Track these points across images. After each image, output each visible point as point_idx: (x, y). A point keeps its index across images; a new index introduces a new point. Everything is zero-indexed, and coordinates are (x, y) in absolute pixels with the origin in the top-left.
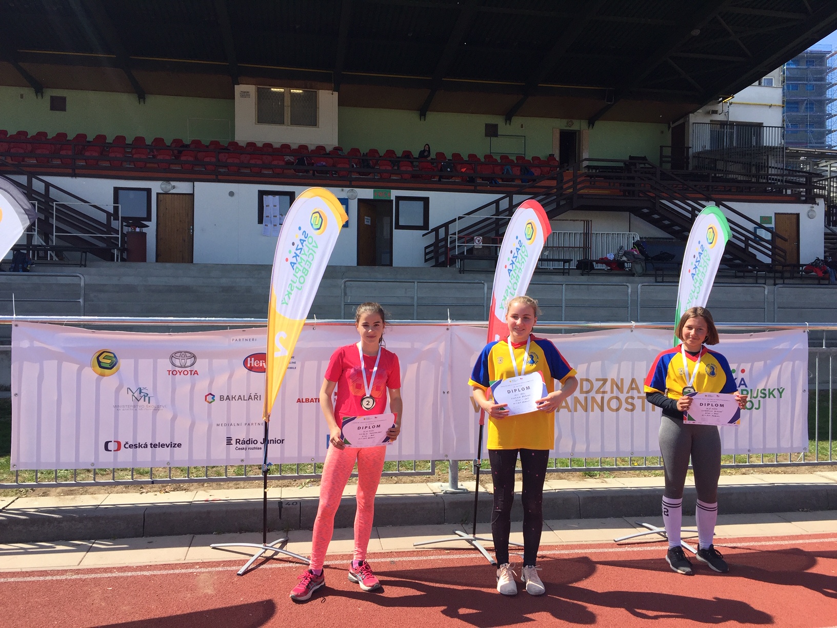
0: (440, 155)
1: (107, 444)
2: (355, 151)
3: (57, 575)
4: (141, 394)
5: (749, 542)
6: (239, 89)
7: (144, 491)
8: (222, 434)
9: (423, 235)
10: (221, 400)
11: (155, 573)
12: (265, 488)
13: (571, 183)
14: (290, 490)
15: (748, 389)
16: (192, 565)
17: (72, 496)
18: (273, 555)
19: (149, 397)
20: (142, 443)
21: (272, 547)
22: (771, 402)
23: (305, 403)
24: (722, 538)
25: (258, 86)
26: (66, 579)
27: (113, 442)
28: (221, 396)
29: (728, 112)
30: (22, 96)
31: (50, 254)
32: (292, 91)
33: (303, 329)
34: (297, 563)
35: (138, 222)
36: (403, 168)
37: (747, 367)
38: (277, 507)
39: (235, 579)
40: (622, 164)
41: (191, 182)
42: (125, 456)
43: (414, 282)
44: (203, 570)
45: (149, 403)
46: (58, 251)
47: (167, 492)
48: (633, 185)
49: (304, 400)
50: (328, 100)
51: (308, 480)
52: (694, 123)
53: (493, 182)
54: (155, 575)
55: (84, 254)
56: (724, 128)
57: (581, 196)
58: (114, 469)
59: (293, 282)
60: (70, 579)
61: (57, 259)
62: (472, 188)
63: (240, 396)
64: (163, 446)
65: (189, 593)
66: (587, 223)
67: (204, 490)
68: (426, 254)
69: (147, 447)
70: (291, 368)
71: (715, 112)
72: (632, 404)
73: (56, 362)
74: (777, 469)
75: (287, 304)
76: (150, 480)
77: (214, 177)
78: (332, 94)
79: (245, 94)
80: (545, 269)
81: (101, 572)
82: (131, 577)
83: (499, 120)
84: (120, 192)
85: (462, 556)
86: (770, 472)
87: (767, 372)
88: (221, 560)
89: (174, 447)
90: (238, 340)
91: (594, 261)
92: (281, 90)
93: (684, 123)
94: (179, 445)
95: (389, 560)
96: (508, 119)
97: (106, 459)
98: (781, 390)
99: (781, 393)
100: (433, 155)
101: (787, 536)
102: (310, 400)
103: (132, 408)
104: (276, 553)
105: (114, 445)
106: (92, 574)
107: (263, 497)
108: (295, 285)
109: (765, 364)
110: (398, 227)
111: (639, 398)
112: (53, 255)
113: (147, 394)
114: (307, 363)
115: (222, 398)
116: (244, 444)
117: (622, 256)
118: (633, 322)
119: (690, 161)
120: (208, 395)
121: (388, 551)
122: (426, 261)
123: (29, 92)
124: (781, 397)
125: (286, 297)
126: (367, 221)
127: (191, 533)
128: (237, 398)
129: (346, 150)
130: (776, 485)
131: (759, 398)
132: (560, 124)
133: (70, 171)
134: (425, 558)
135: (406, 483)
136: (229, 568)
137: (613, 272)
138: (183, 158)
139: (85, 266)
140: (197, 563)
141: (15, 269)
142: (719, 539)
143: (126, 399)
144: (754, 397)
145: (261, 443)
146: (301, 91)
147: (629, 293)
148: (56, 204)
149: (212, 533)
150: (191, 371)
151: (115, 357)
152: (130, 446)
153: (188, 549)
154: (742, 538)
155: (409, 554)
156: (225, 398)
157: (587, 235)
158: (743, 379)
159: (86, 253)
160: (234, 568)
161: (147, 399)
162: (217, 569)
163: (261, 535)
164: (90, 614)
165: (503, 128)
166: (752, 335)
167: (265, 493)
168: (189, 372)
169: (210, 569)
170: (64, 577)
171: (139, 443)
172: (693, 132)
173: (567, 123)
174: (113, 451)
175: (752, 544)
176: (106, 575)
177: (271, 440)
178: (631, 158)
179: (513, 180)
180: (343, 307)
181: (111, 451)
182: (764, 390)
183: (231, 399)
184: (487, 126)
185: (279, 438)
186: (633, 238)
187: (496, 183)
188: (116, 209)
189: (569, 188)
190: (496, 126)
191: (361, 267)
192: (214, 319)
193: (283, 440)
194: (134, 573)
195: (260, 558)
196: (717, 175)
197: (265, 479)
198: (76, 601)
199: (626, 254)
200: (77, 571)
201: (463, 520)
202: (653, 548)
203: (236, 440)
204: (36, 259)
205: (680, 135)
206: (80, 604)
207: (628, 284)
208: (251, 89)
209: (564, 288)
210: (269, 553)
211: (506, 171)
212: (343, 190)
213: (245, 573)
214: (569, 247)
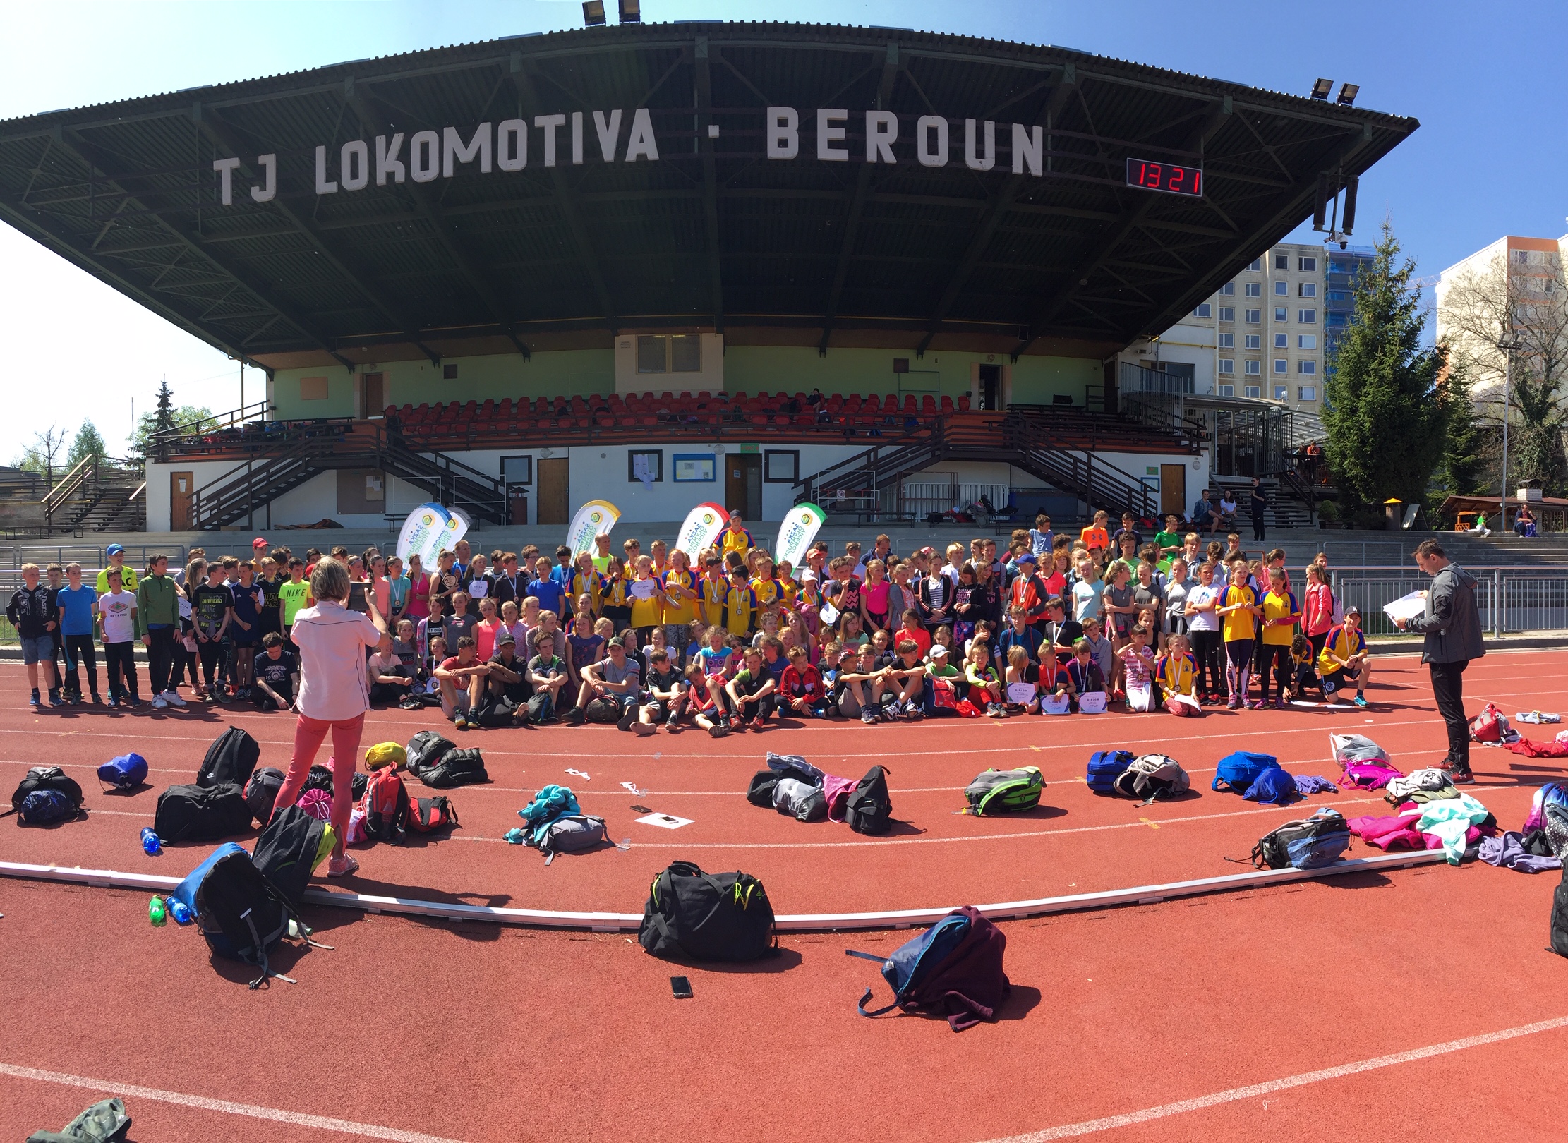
0: (835, 398)
2: (742, 395)
6: (619, 339)
9: (793, 488)
25: (640, 335)
30: (422, 370)
32: (673, 336)
35: (521, 487)
41: (567, 447)
50: (712, 344)
71: (1143, 352)
77: (589, 441)
78: (716, 336)
79: (625, 344)
83: (909, 355)
84: (506, 461)
92: (664, 336)
96: (920, 353)
110: (768, 480)
119: (1120, 402)
123: (428, 364)
126: (737, 474)
129: (732, 395)
132: (983, 358)
133: (464, 445)
137: (963, 524)
138: (561, 423)
139: (479, 530)
146: (683, 336)
148: (456, 477)
157: (954, 487)
159: (479, 518)
165: (915, 363)
173: (987, 358)
178: (1057, 398)
184: (896, 361)
188: (502, 477)
190: (906, 362)
199: (970, 507)
205: (1110, 371)
208: (631, 339)
212: (710, 446)
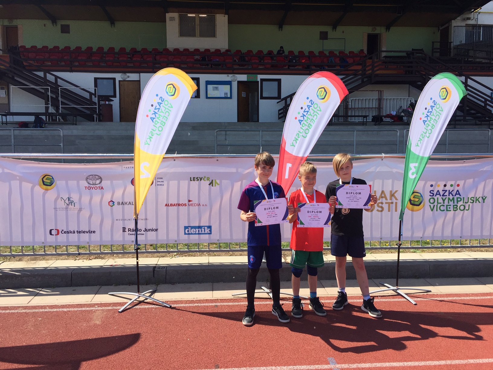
0: (291, 52)
1: (51, 231)
2: (239, 51)
3: (13, 309)
4: (70, 202)
5: (453, 297)
6: (168, 15)
7: (78, 258)
8: (120, 225)
9: (278, 103)
10: (118, 205)
11: (71, 309)
12: (137, 259)
13: (371, 67)
14: (164, 259)
15: (462, 197)
16: (93, 305)
17: (35, 262)
18: (144, 300)
19: (74, 203)
20: (72, 230)
21: (143, 295)
22: (477, 205)
23: (170, 207)
24: (435, 294)
25: (180, 13)
26: (17, 312)
27: (54, 229)
28: (118, 202)
29: (477, 18)
30: (45, 25)
31: (59, 118)
32: (200, 15)
33: (162, 161)
34: (157, 305)
35: (107, 98)
36: (266, 61)
37: (461, 183)
38: (152, 269)
39: (116, 315)
40: (404, 54)
41: (138, 73)
42: (62, 238)
43: (260, 131)
44: (100, 308)
45: (74, 206)
46: (64, 116)
47: (90, 260)
48: (412, 67)
49: (170, 205)
50: (222, 20)
51: (175, 253)
52: (455, 26)
53: (322, 68)
54: (69, 311)
55: (75, 118)
56: (474, 29)
57: (377, 75)
58: (56, 246)
59: (154, 130)
60: (19, 313)
61: (63, 121)
62: (308, 72)
63: (130, 202)
64: (84, 232)
65: (85, 323)
66: (380, 92)
67: (113, 259)
68: (279, 114)
69: (75, 233)
70: (161, 185)
71: (469, 19)
72: (382, 207)
73: (18, 182)
74: (482, 249)
75: (149, 145)
76: (77, 252)
77: (151, 70)
78: (224, 16)
79: (172, 19)
80: (353, 122)
81: (39, 308)
82: (55, 312)
83: (328, 29)
84: (98, 80)
85: (261, 303)
86: (477, 250)
87: (475, 186)
88: (112, 302)
89: (91, 233)
90: (127, 168)
91: (384, 116)
92: (194, 15)
93: (448, 27)
94: (94, 232)
95: (214, 304)
96: (334, 28)
97: (51, 239)
98: (484, 198)
99: (484, 200)
100: (286, 53)
101: (480, 294)
102: (173, 205)
103: (65, 209)
104: (146, 299)
105: (55, 232)
106: (33, 309)
107: (136, 264)
108: (155, 132)
109: (474, 181)
110: (262, 98)
111: (386, 203)
112: (60, 118)
113: (73, 201)
114: (171, 182)
115: (119, 204)
116: (134, 231)
117: (401, 112)
118: (383, 154)
119: (452, 50)
120: (110, 201)
121: (215, 298)
122: (279, 118)
123: (48, 23)
124: (484, 202)
125: (148, 140)
126: (244, 95)
127: (100, 285)
128: (128, 203)
129: (233, 51)
130: (478, 259)
131: (469, 203)
132: (368, 30)
133: (69, 68)
134: (237, 304)
135: (237, 256)
136: (115, 308)
137: (395, 123)
138: (134, 59)
139: (76, 125)
140: (97, 304)
141: (36, 127)
142: (433, 294)
143: (61, 204)
144: (466, 203)
145: (144, 231)
146: (205, 15)
147: (398, 136)
148: (60, 88)
149: (112, 285)
150: (99, 187)
151: (53, 178)
152: (64, 232)
153: (95, 296)
154: (449, 294)
155: (228, 300)
156: (121, 203)
157: (380, 100)
158: (458, 191)
159: (76, 117)
160: (118, 308)
161: (73, 204)
162: (108, 308)
163: (136, 286)
164: (22, 335)
165: (331, 34)
166: (465, 161)
167: (137, 262)
168: (98, 188)
169: (104, 308)
170: (16, 311)
171: (70, 231)
172: (454, 32)
173: (372, 29)
174: (54, 235)
175: (454, 298)
176: (41, 310)
177: (150, 229)
178: (413, 50)
179: (335, 66)
180: (216, 147)
181: (53, 235)
182: (474, 198)
183: (124, 204)
184: (321, 33)
185: (154, 228)
186: (411, 101)
187: (324, 68)
188: (95, 90)
189: (369, 70)
190: (326, 33)
191: (240, 123)
192: (112, 154)
193: (157, 229)
194: (58, 310)
195: (135, 301)
196: (469, 60)
197: (137, 253)
198: (17, 327)
199: (404, 111)
200: (25, 308)
201: (267, 280)
202: (386, 300)
203: (129, 229)
204: (51, 121)
205: (445, 34)
206: (19, 328)
207: (397, 130)
208: (176, 15)
209: (355, 133)
210: (142, 299)
211: (330, 60)
212: (228, 76)
213: (123, 311)
214: (369, 108)
